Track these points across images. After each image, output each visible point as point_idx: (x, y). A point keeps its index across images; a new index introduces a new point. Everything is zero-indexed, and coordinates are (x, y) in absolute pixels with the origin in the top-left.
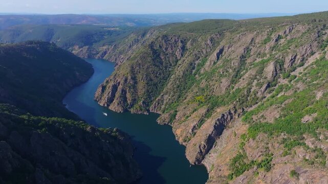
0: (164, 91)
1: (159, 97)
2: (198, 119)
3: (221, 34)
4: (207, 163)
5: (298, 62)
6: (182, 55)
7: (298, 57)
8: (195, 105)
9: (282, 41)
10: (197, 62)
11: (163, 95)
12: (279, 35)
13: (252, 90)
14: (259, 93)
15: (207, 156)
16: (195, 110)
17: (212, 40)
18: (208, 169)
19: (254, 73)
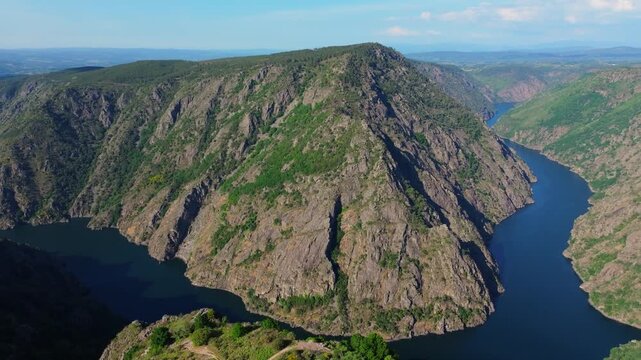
0: (90, 180)
1: (84, 192)
2: (159, 205)
3: (173, 82)
4: (183, 254)
5: (277, 112)
6: (112, 121)
7: (276, 105)
8: (151, 189)
9: (257, 87)
10: (141, 129)
11: (90, 188)
12: (252, 81)
13: (228, 153)
14: (237, 155)
15: (181, 247)
16: (153, 196)
17: (159, 92)
18: (185, 259)
19: (227, 131)
